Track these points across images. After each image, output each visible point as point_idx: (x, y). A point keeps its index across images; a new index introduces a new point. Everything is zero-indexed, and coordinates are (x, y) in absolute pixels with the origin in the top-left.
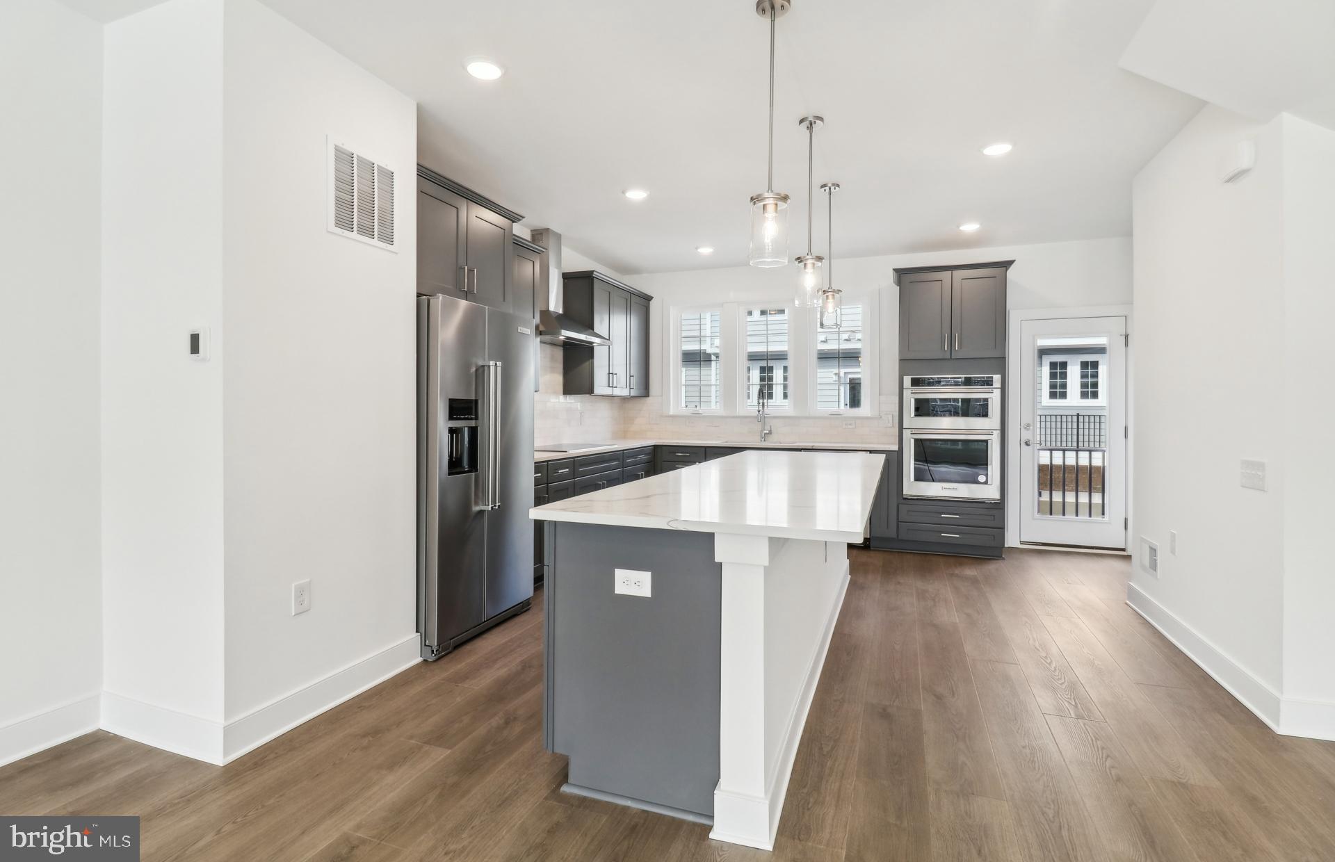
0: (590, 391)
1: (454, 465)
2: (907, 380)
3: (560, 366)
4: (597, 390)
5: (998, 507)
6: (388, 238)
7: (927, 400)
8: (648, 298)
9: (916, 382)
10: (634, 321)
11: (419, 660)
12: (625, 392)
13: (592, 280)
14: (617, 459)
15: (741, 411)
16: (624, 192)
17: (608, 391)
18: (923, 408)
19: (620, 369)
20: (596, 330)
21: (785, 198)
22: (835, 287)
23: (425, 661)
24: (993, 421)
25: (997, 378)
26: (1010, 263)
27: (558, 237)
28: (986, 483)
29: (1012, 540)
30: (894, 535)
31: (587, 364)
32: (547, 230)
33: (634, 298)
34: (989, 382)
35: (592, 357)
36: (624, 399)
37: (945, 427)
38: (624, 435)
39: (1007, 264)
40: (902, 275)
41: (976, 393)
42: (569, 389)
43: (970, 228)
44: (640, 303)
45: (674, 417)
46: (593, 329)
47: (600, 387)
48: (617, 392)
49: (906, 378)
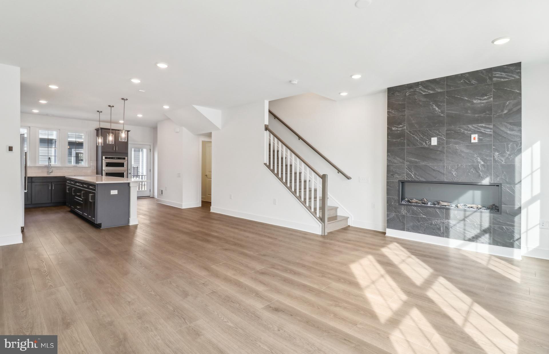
9: (106, 158)
18: (110, 165)
24: (125, 168)
25: (126, 158)
34: (123, 158)
39: (128, 131)
40: (102, 129)
41: (120, 161)
43: (121, 122)
49: (103, 157)
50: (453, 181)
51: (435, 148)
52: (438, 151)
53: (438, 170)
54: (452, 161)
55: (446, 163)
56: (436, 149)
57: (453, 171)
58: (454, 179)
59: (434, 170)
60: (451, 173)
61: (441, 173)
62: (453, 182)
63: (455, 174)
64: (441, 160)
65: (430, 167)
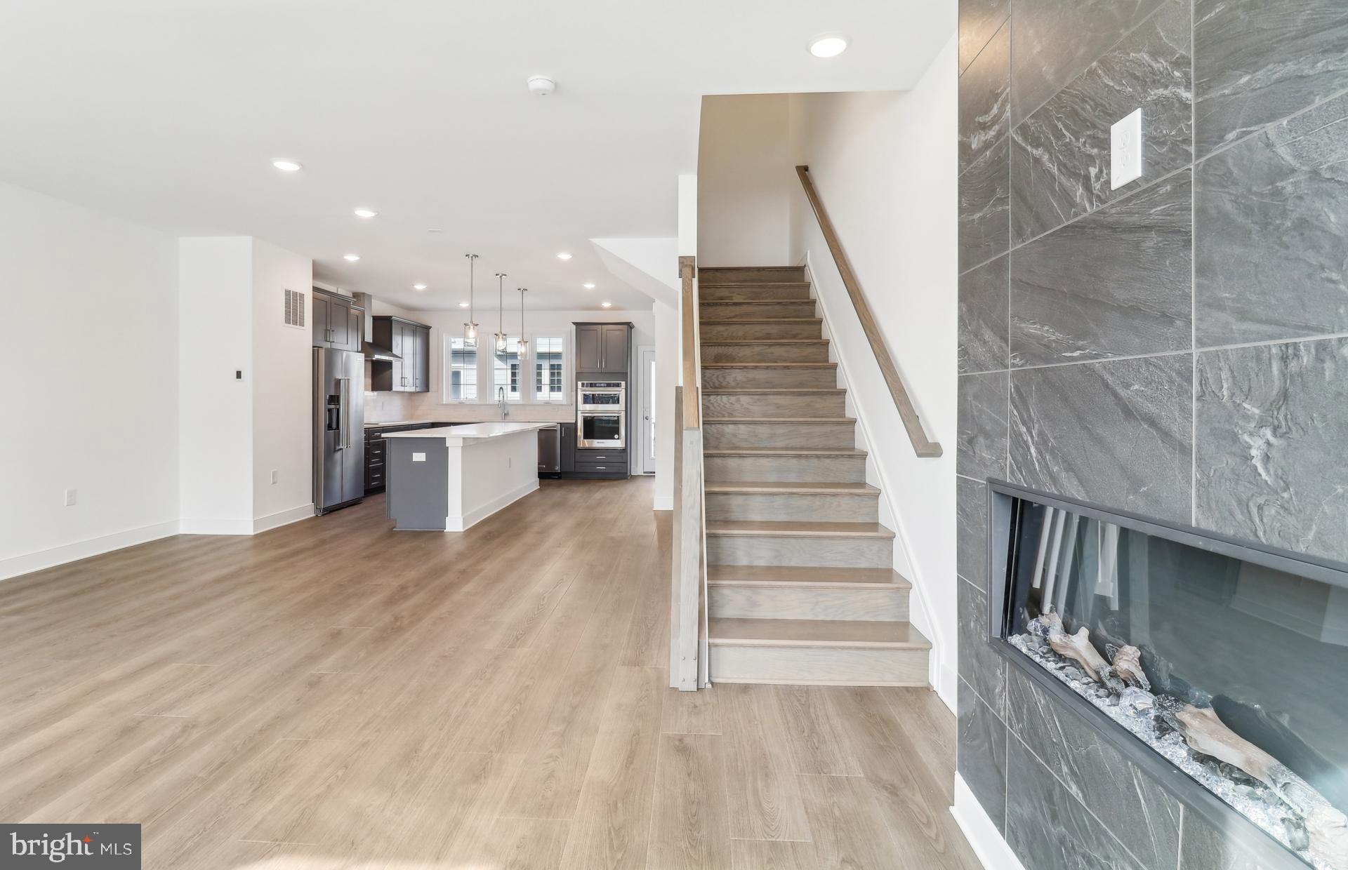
0: (390, 389)
1: (329, 427)
2: (580, 383)
3: (370, 373)
4: (394, 389)
5: (625, 452)
6: (302, 324)
7: (589, 395)
8: (428, 328)
9: (583, 385)
10: (419, 341)
11: (314, 515)
12: (413, 389)
13: (392, 321)
16: (413, 285)
17: (402, 389)
18: (587, 399)
19: (409, 374)
20: (394, 352)
21: (477, 325)
22: (525, 340)
23: (317, 516)
24: (622, 406)
25: (623, 383)
26: (632, 323)
27: (370, 297)
28: (618, 439)
29: (635, 471)
30: (573, 470)
31: (388, 372)
32: (364, 293)
33: (418, 329)
34: (618, 385)
35: (391, 368)
36: (411, 393)
38: (412, 417)
40: (576, 325)
41: (611, 391)
42: (374, 388)
43: (606, 305)
44: (423, 332)
45: (446, 405)
46: (391, 350)
47: (396, 386)
48: (408, 389)
50: (1245, 533)
51: (1131, 213)
52: (1148, 228)
53: (1150, 408)
54: (1243, 315)
55: (1200, 343)
56: (1135, 218)
57: (1247, 417)
58: (1260, 508)
59: (1129, 412)
60: (1235, 438)
61: (1166, 435)
62: (1251, 546)
63: (1266, 458)
64: (1167, 319)
65: (1107, 385)
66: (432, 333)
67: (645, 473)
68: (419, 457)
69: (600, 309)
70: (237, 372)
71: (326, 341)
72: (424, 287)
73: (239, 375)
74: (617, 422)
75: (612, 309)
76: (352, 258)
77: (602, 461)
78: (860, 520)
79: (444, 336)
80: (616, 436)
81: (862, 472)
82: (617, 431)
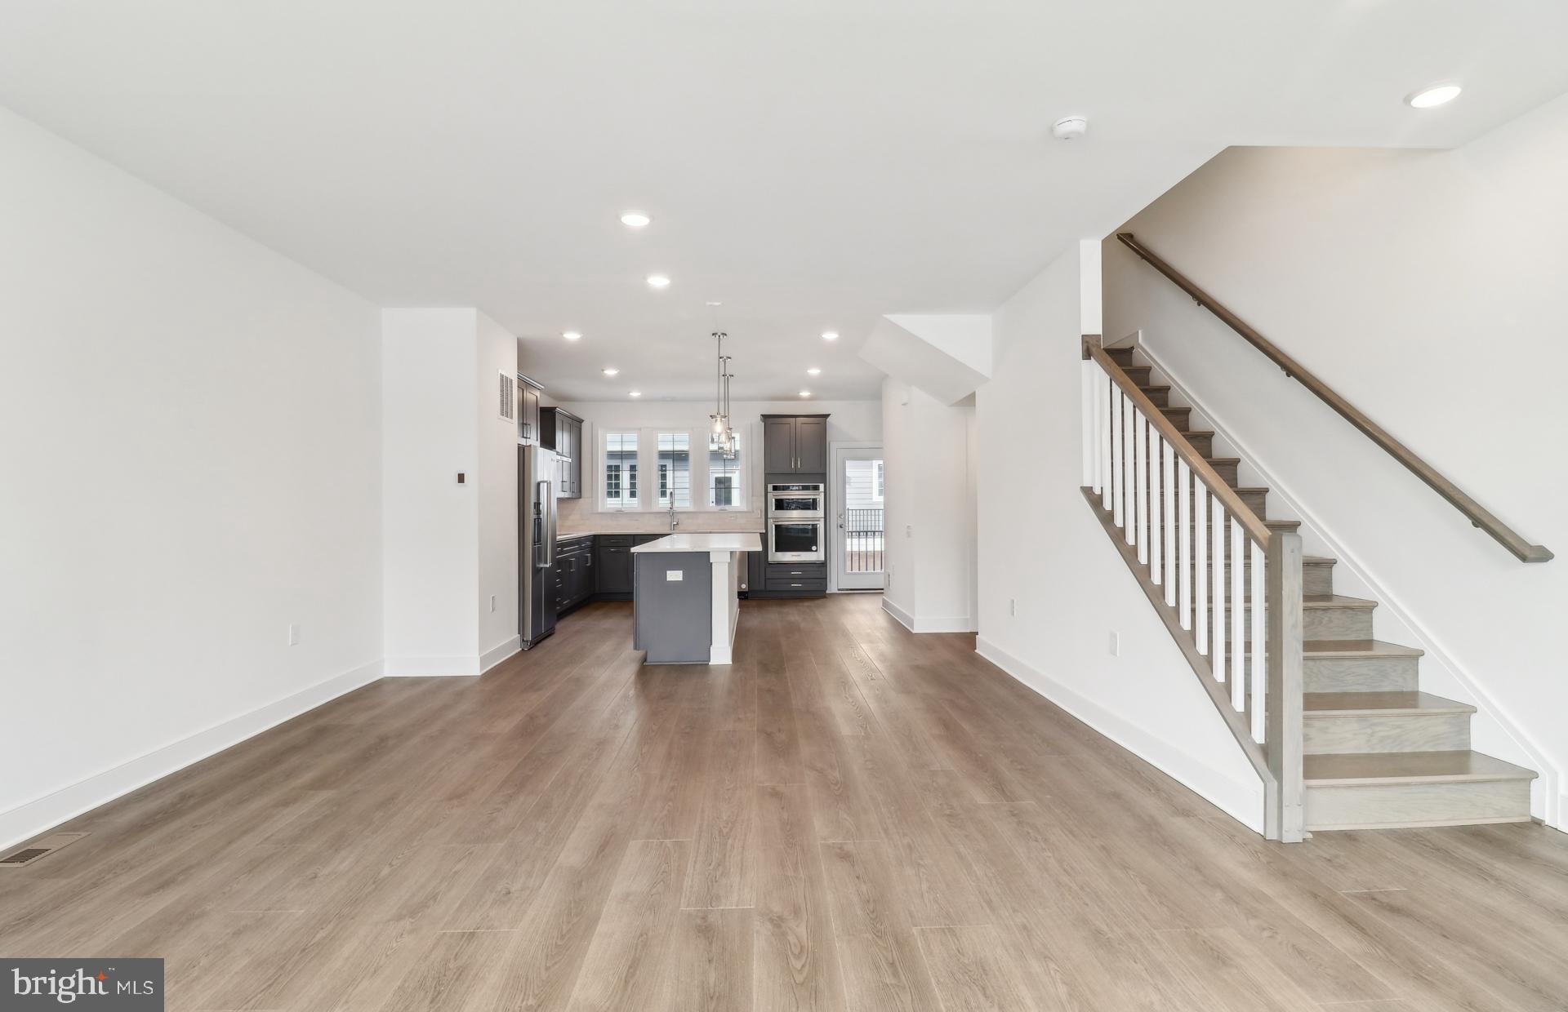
1: (534, 541)
2: (770, 487)
5: (823, 566)
6: (512, 418)
7: (782, 500)
8: (580, 421)
9: (775, 488)
10: (573, 438)
11: (521, 649)
12: (568, 495)
13: (555, 415)
14: (578, 544)
15: (655, 509)
18: (780, 505)
19: (567, 477)
20: (557, 449)
23: (523, 650)
24: (820, 512)
25: (822, 486)
26: (829, 415)
28: (816, 551)
29: (832, 588)
30: (762, 587)
33: (574, 423)
34: (816, 488)
37: (794, 517)
39: (827, 416)
40: (765, 417)
41: (810, 495)
43: (805, 394)
44: (577, 426)
45: (601, 513)
46: (555, 448)
47: (558, 492)
48: (565, 495)
49: (769, 485)
66: (585, 427)
67: (839, 590)
68: (674, 576)
69: (798, 399)
70: (459, 475)
71: (523, 437)
72: (616, 372)
73: (461, 478)
74: (814, 529)
75: (811, 399)
76: (572, 336)
77: (796, 577)
78: (1352, 637)
79: (599, 432)
80: (814, 548)
81: (1328, 582)
82: (814, 542)
